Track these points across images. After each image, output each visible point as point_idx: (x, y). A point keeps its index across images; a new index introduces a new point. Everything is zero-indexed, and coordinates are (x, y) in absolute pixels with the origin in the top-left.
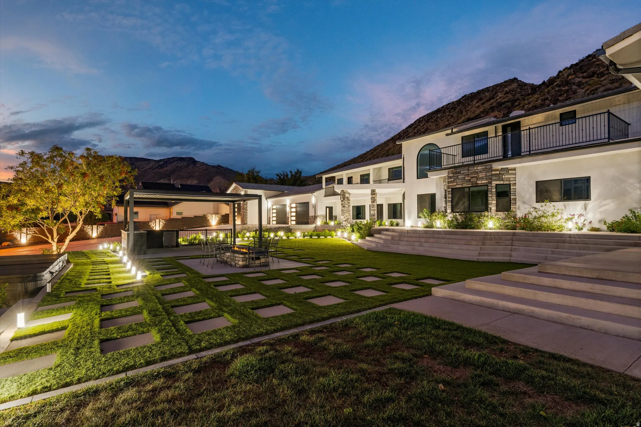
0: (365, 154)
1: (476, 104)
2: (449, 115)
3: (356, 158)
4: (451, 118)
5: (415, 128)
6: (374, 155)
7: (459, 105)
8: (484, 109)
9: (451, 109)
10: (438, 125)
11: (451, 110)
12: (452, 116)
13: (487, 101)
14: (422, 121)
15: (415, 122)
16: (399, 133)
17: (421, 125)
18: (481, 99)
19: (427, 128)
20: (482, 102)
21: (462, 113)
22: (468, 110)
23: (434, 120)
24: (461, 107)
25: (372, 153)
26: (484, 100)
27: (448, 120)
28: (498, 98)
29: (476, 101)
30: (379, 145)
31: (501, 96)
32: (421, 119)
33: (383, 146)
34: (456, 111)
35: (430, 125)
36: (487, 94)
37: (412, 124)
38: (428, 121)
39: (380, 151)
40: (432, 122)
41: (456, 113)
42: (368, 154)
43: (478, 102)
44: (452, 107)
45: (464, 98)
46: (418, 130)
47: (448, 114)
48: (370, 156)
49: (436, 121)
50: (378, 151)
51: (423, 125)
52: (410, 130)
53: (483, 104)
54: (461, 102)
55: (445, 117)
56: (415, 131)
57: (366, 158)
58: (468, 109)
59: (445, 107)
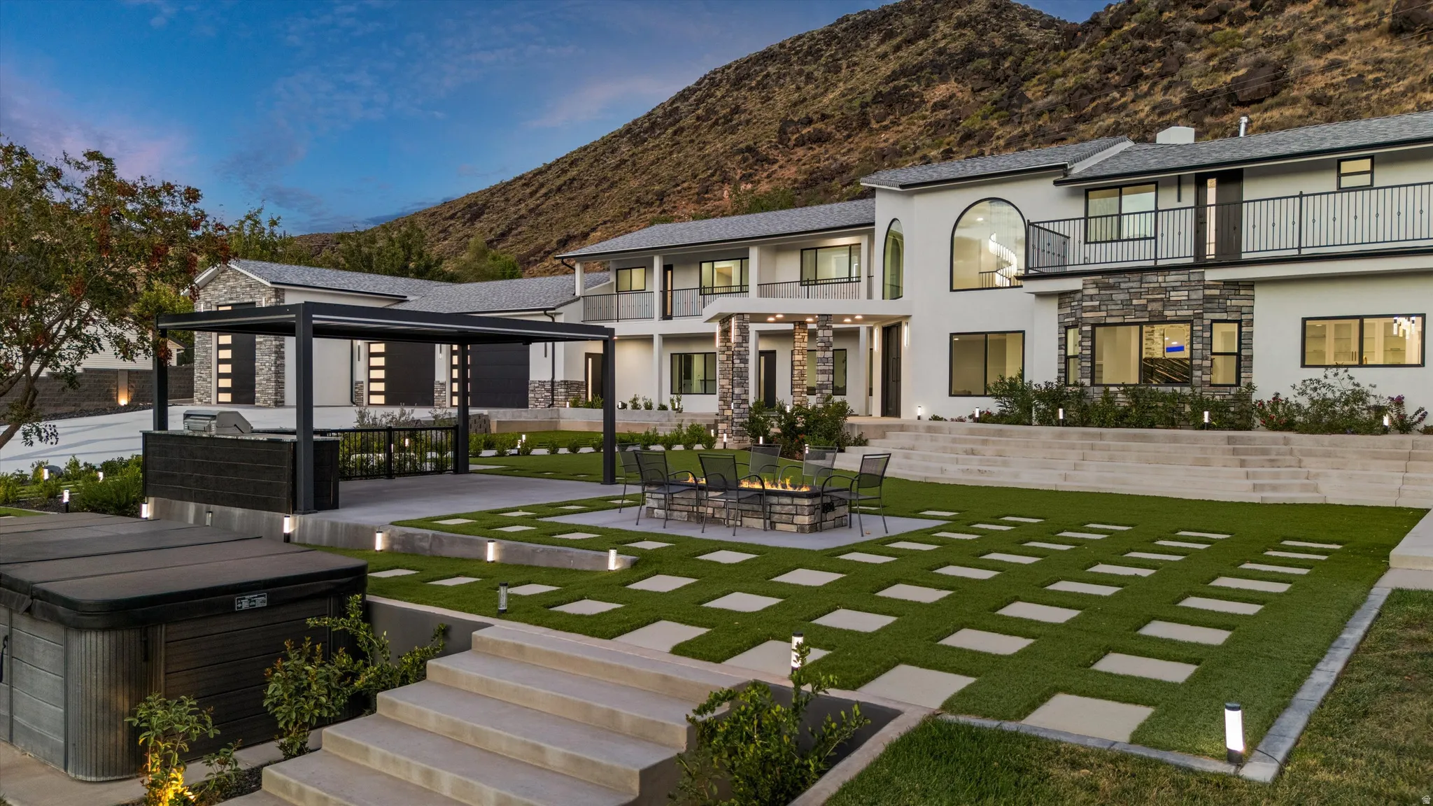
0: (540, 172)
1: (878, 45)
2: (800, 73)
3: (509, 184)
4: (807, 83)
5: (699, 101)
6: (573, 179)
7: (829, 45)
8: (901, 66)
9: (808, 53)
10: (769, 99)
11: (806, 57)
12: (809, 78)
13: (909, 42)
14: (721, 81)
15: (699, 83)
16: (650, 114)
17: (719, 94)
18: (890, 35)
19: (738, 107)
20: (895, 42)
21: (838, 70)
22: (855, 64)
23: (759, 83)
24: (836, 53)
25: (564, 171)
26: (899, 39)
27: (798, 88)
28: (938, 36)
29: (876, 37)
30: (585, 148)
31: (947, 31)
32: (719, 76)
33: (600, 150)
34: (823, 60)
35: (745, 98)
36: (908, 20)
37: (689, 89)
38: (737, 83)
39: (591, 165)
40: (751, 89)
41: (822, 69)
42: (550, 175)
43: (882, 41)
44: (810, 47)
45: (844, 26)
46: (710, 111)
47: (797, 68)
48: (559, 182)
49: (764, 88)
50: (582, 166)
51: (723, 97)
52: (683, 107)
53: (898, 48)
54: (836, 37)
55: (788, 79)
56: (700, 112)
57: (542, 186)
58: (855, 59)
59: (788, 45)
